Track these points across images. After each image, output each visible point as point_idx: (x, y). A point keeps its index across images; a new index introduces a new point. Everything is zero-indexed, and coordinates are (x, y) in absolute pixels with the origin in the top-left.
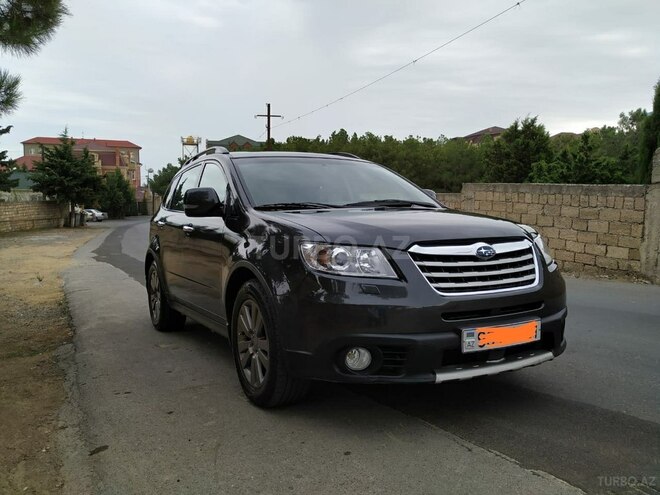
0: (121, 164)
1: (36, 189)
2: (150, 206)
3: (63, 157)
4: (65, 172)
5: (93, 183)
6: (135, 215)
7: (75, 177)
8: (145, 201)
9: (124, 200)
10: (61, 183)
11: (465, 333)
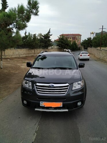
0: (76, 39)
1: (57, 46)
2: (81, 48)
3: (62, 39)
4: (62, 43)
5: (67, 45)
6: (78, 50)
7: (64, 43)
8: (80, 47)
9: (75, 47)
10: (61, 45)
11: (41, 102)
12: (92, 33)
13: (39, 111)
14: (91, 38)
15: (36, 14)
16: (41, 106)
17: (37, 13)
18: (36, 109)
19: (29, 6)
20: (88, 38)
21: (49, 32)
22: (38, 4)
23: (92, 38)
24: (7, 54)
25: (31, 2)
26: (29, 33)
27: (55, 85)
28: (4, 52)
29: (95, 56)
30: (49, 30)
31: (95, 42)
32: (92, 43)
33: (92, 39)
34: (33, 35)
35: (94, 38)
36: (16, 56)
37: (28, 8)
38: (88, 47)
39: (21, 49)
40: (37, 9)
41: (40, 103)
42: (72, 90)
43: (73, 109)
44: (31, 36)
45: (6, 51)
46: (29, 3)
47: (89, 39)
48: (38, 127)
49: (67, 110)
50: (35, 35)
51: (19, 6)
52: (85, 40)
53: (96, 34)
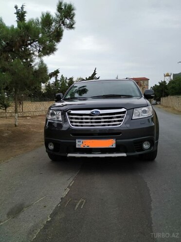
0: (140, 86)
11: (77, 141)
12: (168, 75)
13: (74, 157)
14: (165, 82)
15: (71, 27)
16: (77, 147)
17: (73, 25)
18: (69, 155)
19: (59, 14)
20: (160, 82)
21: (94, 74)
22: (73, 10)
23: (167, 82)
24: (26, 110)
25: (63, 7)
26: (62, 75)
27: (102, 112)
28: (21, 107)
29: (174, 109)
30: (95, 71)
31: (173, 88)
32: (167, 89)
33: (167, 84)
34: (69, 80)
35: (171, 82)
36: (41, 113)
37: (58, 16)
38: (162, 96)
39: (48, 101)
40: (72, 18)
41: (75, 142)
42: (132, 119)
43: (135, 152)
44: (66, 81)
45: (25, 105)
46: (60, 9)
47: (163, 84)
48: (72, 183)
49: (124, 155)
50: (71, 79)
51: (43, 15)
52: (156, 85)
53: (174, 75)
